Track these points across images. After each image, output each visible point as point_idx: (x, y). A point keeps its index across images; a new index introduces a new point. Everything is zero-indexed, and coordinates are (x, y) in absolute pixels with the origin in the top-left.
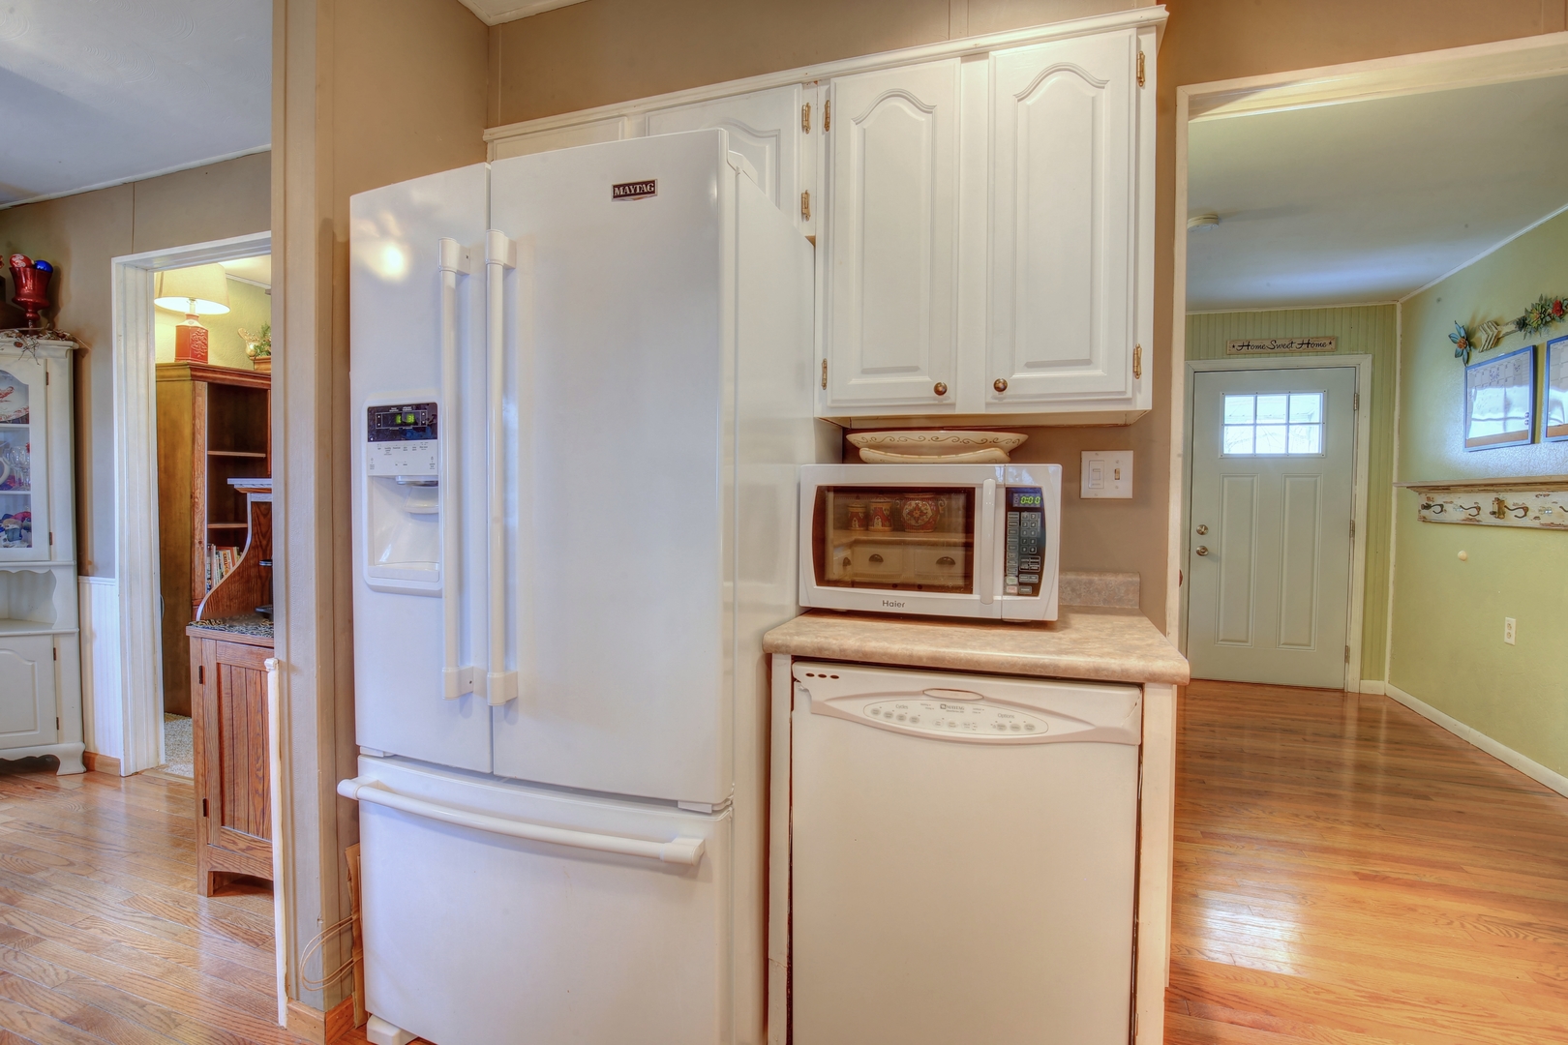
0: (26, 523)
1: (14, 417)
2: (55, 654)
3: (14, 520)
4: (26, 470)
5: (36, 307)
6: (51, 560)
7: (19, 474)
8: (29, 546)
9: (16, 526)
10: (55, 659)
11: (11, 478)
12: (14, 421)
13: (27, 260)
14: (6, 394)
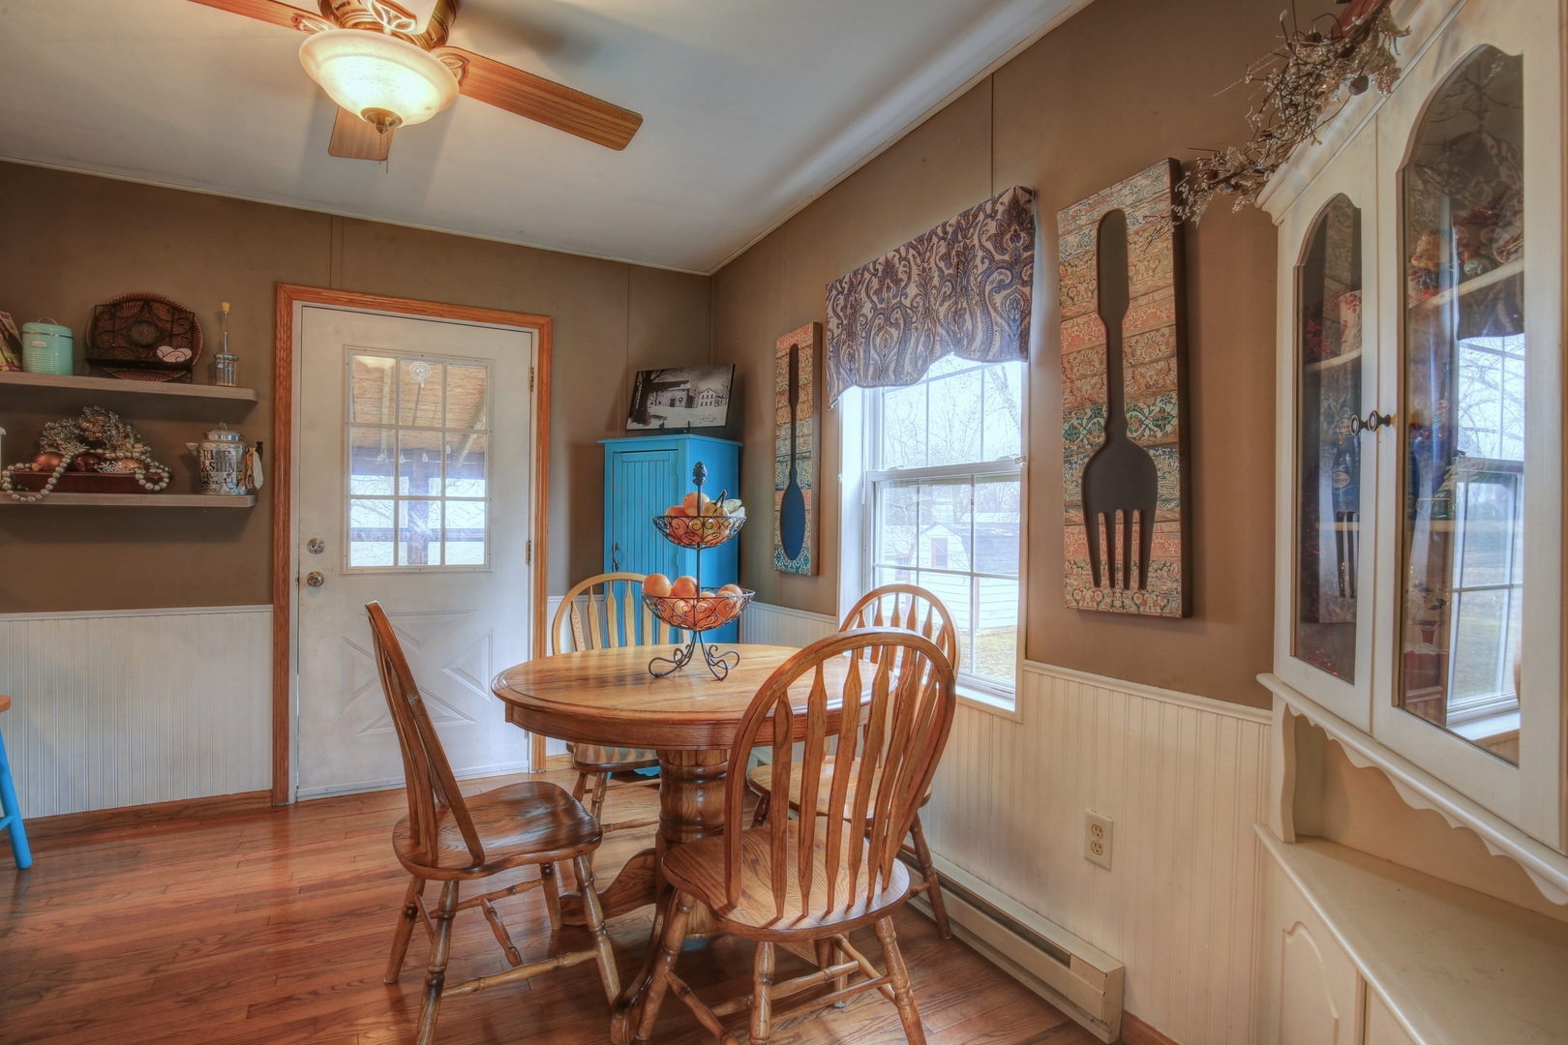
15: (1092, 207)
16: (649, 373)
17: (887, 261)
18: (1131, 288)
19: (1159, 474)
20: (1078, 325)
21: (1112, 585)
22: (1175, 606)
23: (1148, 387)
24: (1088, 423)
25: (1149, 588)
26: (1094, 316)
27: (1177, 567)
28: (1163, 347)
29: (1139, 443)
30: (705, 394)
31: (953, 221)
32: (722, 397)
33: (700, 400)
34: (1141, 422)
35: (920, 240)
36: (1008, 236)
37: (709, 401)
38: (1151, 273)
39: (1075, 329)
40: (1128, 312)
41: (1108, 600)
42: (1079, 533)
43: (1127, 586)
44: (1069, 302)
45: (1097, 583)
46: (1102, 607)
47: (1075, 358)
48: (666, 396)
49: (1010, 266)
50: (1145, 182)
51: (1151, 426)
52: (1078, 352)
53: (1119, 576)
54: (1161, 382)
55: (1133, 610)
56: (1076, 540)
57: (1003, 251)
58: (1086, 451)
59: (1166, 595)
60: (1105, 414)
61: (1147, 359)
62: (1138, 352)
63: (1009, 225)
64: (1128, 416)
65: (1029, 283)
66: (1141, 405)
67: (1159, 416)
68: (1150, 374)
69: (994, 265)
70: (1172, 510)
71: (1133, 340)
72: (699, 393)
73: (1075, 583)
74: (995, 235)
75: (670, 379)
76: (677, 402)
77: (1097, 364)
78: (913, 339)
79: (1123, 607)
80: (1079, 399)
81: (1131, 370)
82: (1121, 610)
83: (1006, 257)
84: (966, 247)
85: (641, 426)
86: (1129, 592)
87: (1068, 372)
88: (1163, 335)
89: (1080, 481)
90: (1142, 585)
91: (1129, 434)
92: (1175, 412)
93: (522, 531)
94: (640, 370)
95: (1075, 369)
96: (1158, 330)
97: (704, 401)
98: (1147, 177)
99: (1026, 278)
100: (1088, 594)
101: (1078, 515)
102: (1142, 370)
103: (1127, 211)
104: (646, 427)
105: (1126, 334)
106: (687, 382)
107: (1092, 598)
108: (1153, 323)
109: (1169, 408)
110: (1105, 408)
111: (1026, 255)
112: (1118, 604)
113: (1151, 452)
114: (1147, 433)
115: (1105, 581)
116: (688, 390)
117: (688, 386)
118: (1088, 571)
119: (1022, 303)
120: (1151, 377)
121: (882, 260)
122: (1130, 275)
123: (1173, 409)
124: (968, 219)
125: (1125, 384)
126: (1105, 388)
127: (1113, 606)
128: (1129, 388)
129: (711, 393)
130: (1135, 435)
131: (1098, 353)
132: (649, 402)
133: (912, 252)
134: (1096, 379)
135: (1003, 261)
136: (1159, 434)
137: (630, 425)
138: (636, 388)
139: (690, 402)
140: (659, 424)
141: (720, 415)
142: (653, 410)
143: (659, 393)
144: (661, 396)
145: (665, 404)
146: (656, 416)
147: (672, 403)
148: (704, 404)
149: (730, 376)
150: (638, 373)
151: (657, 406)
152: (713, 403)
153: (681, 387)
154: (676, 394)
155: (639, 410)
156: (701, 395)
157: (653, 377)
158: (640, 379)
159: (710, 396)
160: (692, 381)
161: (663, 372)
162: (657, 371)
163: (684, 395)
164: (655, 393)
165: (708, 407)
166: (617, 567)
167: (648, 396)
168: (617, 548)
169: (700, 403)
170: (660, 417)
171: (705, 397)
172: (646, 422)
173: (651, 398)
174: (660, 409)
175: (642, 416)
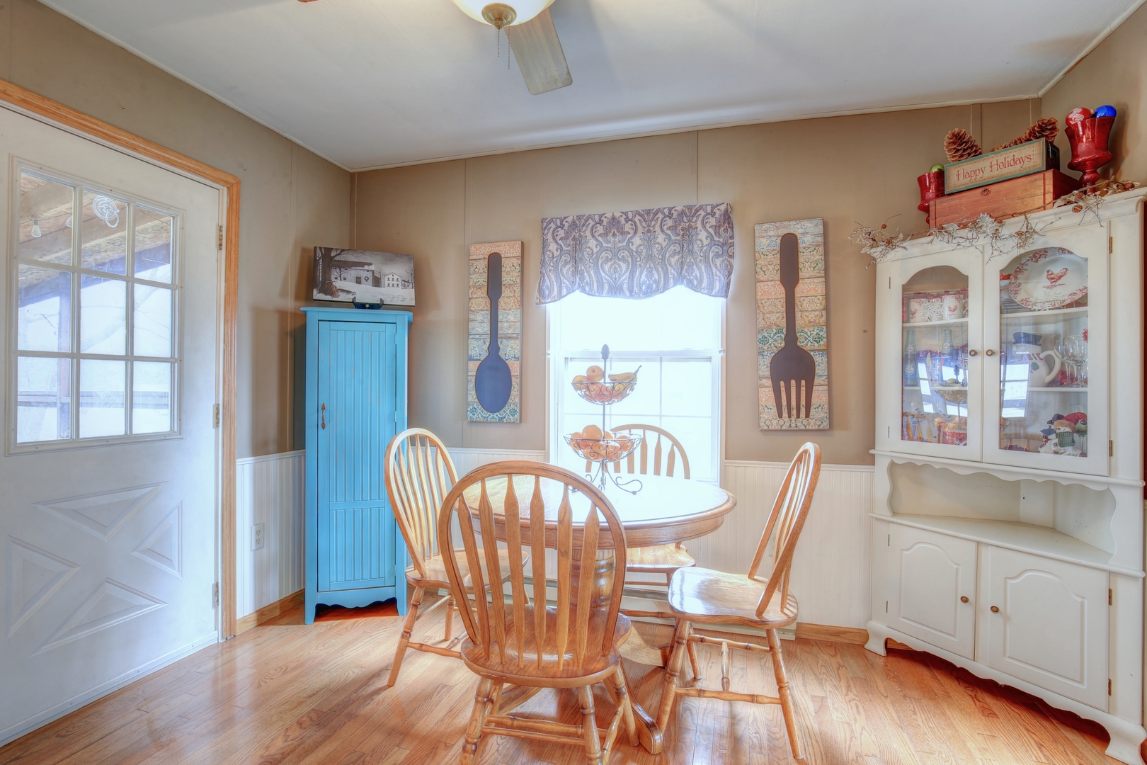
0: (1079, 425)
1: (1068, 301)
2: (1110, 597)
3: (1067, 422)
4: (1080, 363)
5: (1096, 163)
6: (1109, 475)
7: (1071, 368)
8: (1084, 454)
9: (1068, 429)
10: (1110, 603)
11: (1062, 373)
12: (1070, 306)
13: (1085, 112)
14: (1060, 278)
15: (778, 228)
16: (330, 250)
17: (614, 218)
18: (800, 274)
19: (816, 363)
20: (768, 286)
21: (790, 417)
22: (825, 425)
23: (810, 322)
24: (774, 336)
25: (811, 417)
26: (779, 283)
27: (826, 406)
28: (819, 305)
29: (805, 349)
30: (391, 277)
31: (679, 208)
32: (408, 282)
33: (387, 283)
34: (806, 339)
35: (648, 212)
36: (722, 229)
37: (395, 283)
38: (812, 269)
39: (766, 287)
40: (798, 285)
41: (788, 424)
42: (769, 391)
43: (798, 416)
44: (762, 273)
45: (780, 416)
46: (784, 428)
47: (766, 302)
48: (353, 273)
49: (723, 245)
50: (809, 225)
51: (811, 340)
52: (768, 299)
53: (794, 412)
54: (817, 321)
55: (803, 428)
56: (767, 395)
57: (720, 236)
58: (773, 350)
59: (821, 420)
60: (785, 333)
61: (810, 309)
62: (805, 305)
63: (724, 223)
64: (798, 335)
65: (732, 256)
66: (806, 330)
67: (816, 336)
68: (812, 316)
69: (713, 243)
70: (823, 380)
71: (802, 299)
72: (385, 275)
73: (767, 417)
74: (716, 226)
75: (351, 258)
76: (363, 281)
77: (780, 307)
78: (638, 272)
79: (796, 427)
80: (768, 323)
81: (800, 313)
82: (795, 428)
83: (721, 240)
84: (690, 227)
85: (328, 298)
86: (800, 420)
87: (761, 309)
88: (819, 299)
89: (769, 365)
90: (807, 415)
91: (798, 344)
92: (825, 336)
93: (210, 394)
94: (318, 246)
95: (766, 308)
96: (816, 296)
97: (391, 283)
98: (811, 223)
99: (730, 254)
100: (775, 422)
101: (768, 382)
102: (807, 314)
103: (799, 236)
104: (334, 299)
105: (797, 295)
106: (371, 264)
107: (778, 424)
108: (813, 293)
109: (821, 333)
110: (784, 330)
111: (730, 241)
112: (793, 425)
113: (812, 353)
114: (809, 344)
115: (785, 414)
116: (373, 272)
117: (372, 268)
118: (774, 411)
119: (729, 267)
120: (812, 318)
121: (609, 215)
122: (800, 267)
123: (823, 334)
124: (691, 211)
125: (797, 319)
126: (785, 320)
127: (790, 427)
128: (799, 321)
129: (395, 277)
130: (802, 344)
131: (780, 301)
132: (333, 278)
133: (638, 217)
134: (778, 315)
135: (719, 241)
136: (816, 345)
137: (317, 295)
138: (316, 262)
139: (377, 282)
140: (349, 298)
141: (406, 296)
142: (338, 284)
143: (343, 270)
144: (346, 273)
145: (351, 281)
146: (343, 291)
147: (358, 281)
148: (391, 285)
149: (412, 266)
150: (315, 248)
151: (343, 282)
152: (400, 286)
153: (366, 267)
154: (362, 273)
155: (323, 283)
156: (387, 277)
157: (333, 254)
158: (319, 254)
159: (395, 280)
160: (376, 264)
161: (343, 250)
162: (337, 249)
163: (370, 275)
164: (338, 270)
165: (395, 288)
166: (323, 426)
167: (330, 271)
168: (323, 408)
169: (386, 284)
170: (348, 292)
171: (391, 279)
172: (332, 294)
173: (335, 273)
174: (347, 284)
175: (327, 288)
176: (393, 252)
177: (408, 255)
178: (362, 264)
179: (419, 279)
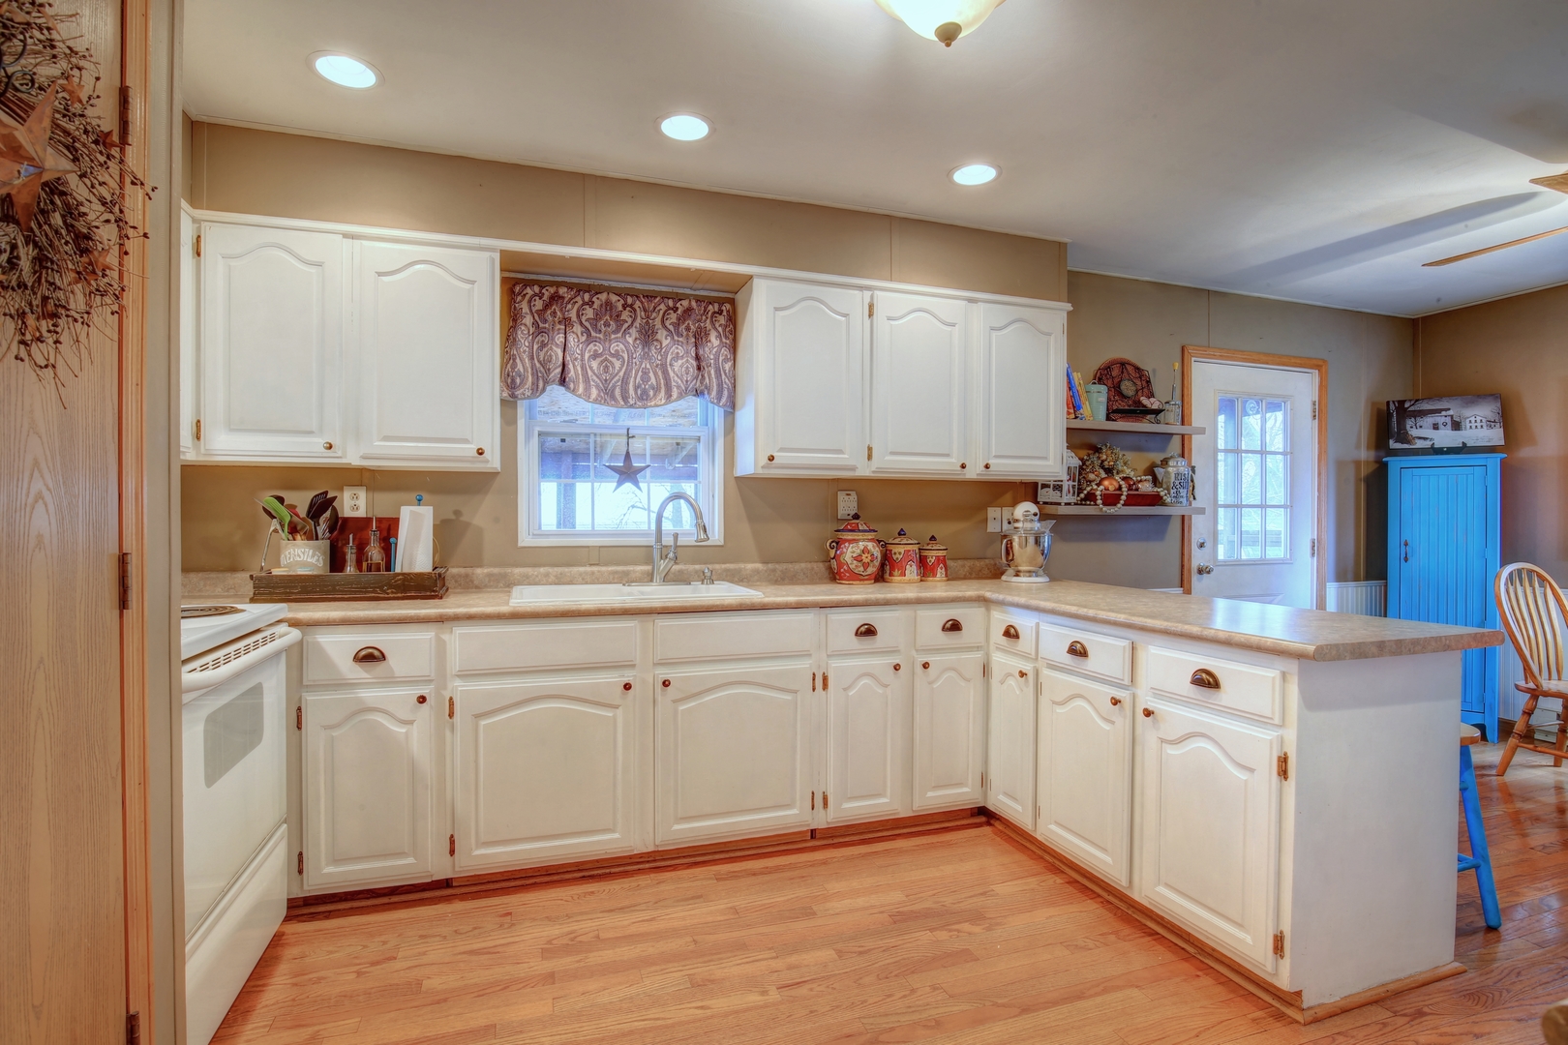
16: (1404, 402)
30: (1473, 419)
32: (1495, 422)
33: (1468, 425)
37: (1479, 425)
48: (1429, 420)
72: (1466, 419)
75: (1425, 406)
76: (1441, 426)
85: (1405, 446)
93: (1308, 533)
94: (1390, 399)
97: (1474, 425)
104: (1411, 447)
106: (1449, 409)
116: (1452, 416)
117: (1451, 412)
129: (1478, 419)
132: (1408, 427)
137: (1393, 445)
138: (1389, 415)
139: (1456, 426)
140: (1427, 444)
141: (1495, 436)
142: (1414, 432)
143: (1418, 419)
144: (1420, 421)
145: (1428, 428)
146: (1420, 438)
147: (1436, 427)
148: (1474, 427)
149: (1499, 405)
150: (1388, 403)
151: (1419, 430)
152: (1485, 427)
153: (1444, 413)
154: (1440, 419)
155: (1399, 433)
156: (1468, 420)
157: (1407, 405)
158: (1392, 407)
159: (1478, 421)
160: (1455, 409)
161: (1417, 401)
162: (1410, 400)
163: (1448, 420)
164: (1413, 419)
165: (1479, 429)
166: (1406, 560)
167: (1405, 421)
168: (1406, 544)
169: (1468, 427)
170: (1425, 439)
171: (1473, 421)
172: (1408, 442)
173: (1409, 423)
174: (1424, 432)
175: (1404, 437)
176: (1474, 395)
177: (1492, 395)
178: (1439, 411)
179: (1507, 418)
